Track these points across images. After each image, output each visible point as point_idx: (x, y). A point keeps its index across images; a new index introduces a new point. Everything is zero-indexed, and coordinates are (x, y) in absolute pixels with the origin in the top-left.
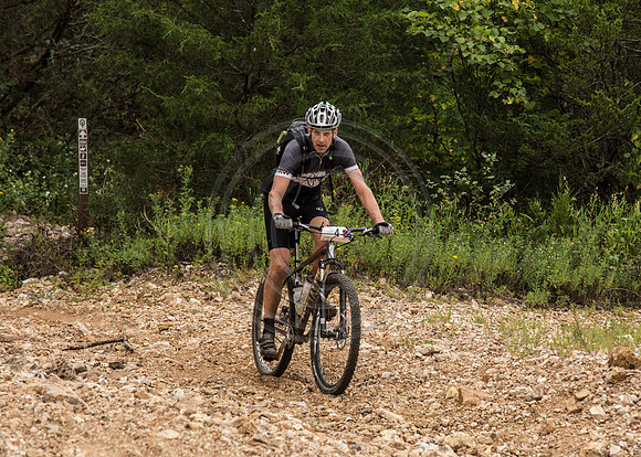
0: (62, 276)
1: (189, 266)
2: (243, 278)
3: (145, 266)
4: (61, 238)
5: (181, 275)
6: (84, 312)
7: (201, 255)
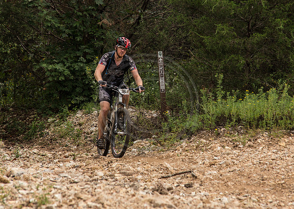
0: (154, 138)
1: (223, 129)
2: (254, 134)
3: (199, 130)
4: (152, 117)
5: (219, 134)
6: (168, 157)
7: (229, 122)
